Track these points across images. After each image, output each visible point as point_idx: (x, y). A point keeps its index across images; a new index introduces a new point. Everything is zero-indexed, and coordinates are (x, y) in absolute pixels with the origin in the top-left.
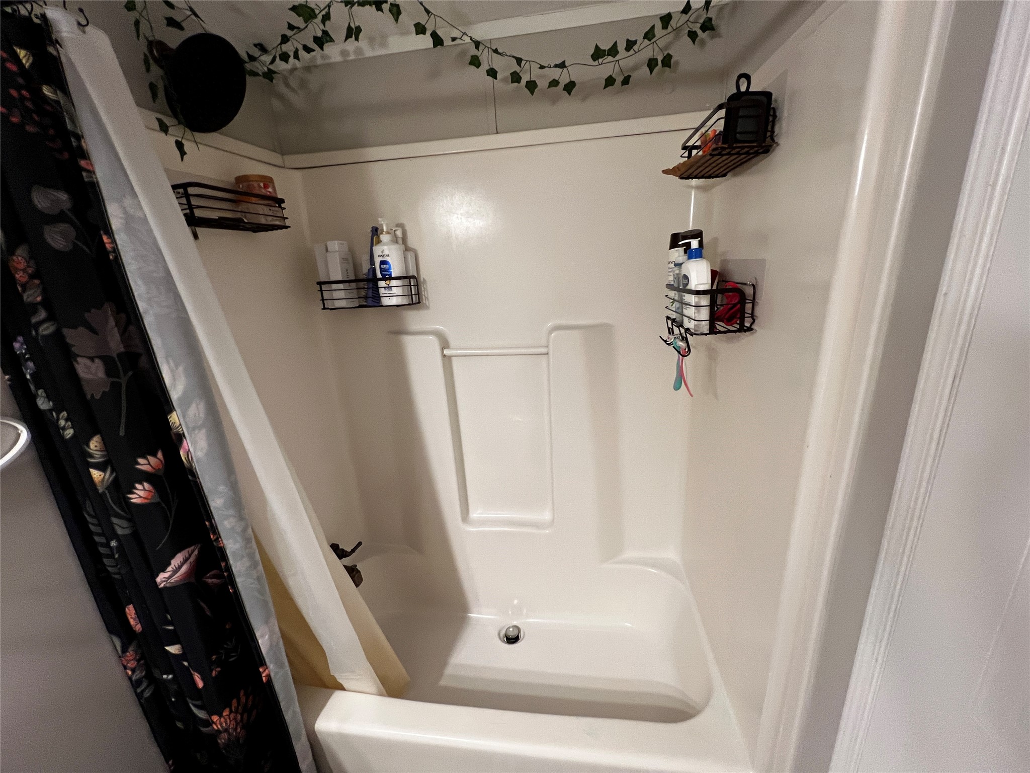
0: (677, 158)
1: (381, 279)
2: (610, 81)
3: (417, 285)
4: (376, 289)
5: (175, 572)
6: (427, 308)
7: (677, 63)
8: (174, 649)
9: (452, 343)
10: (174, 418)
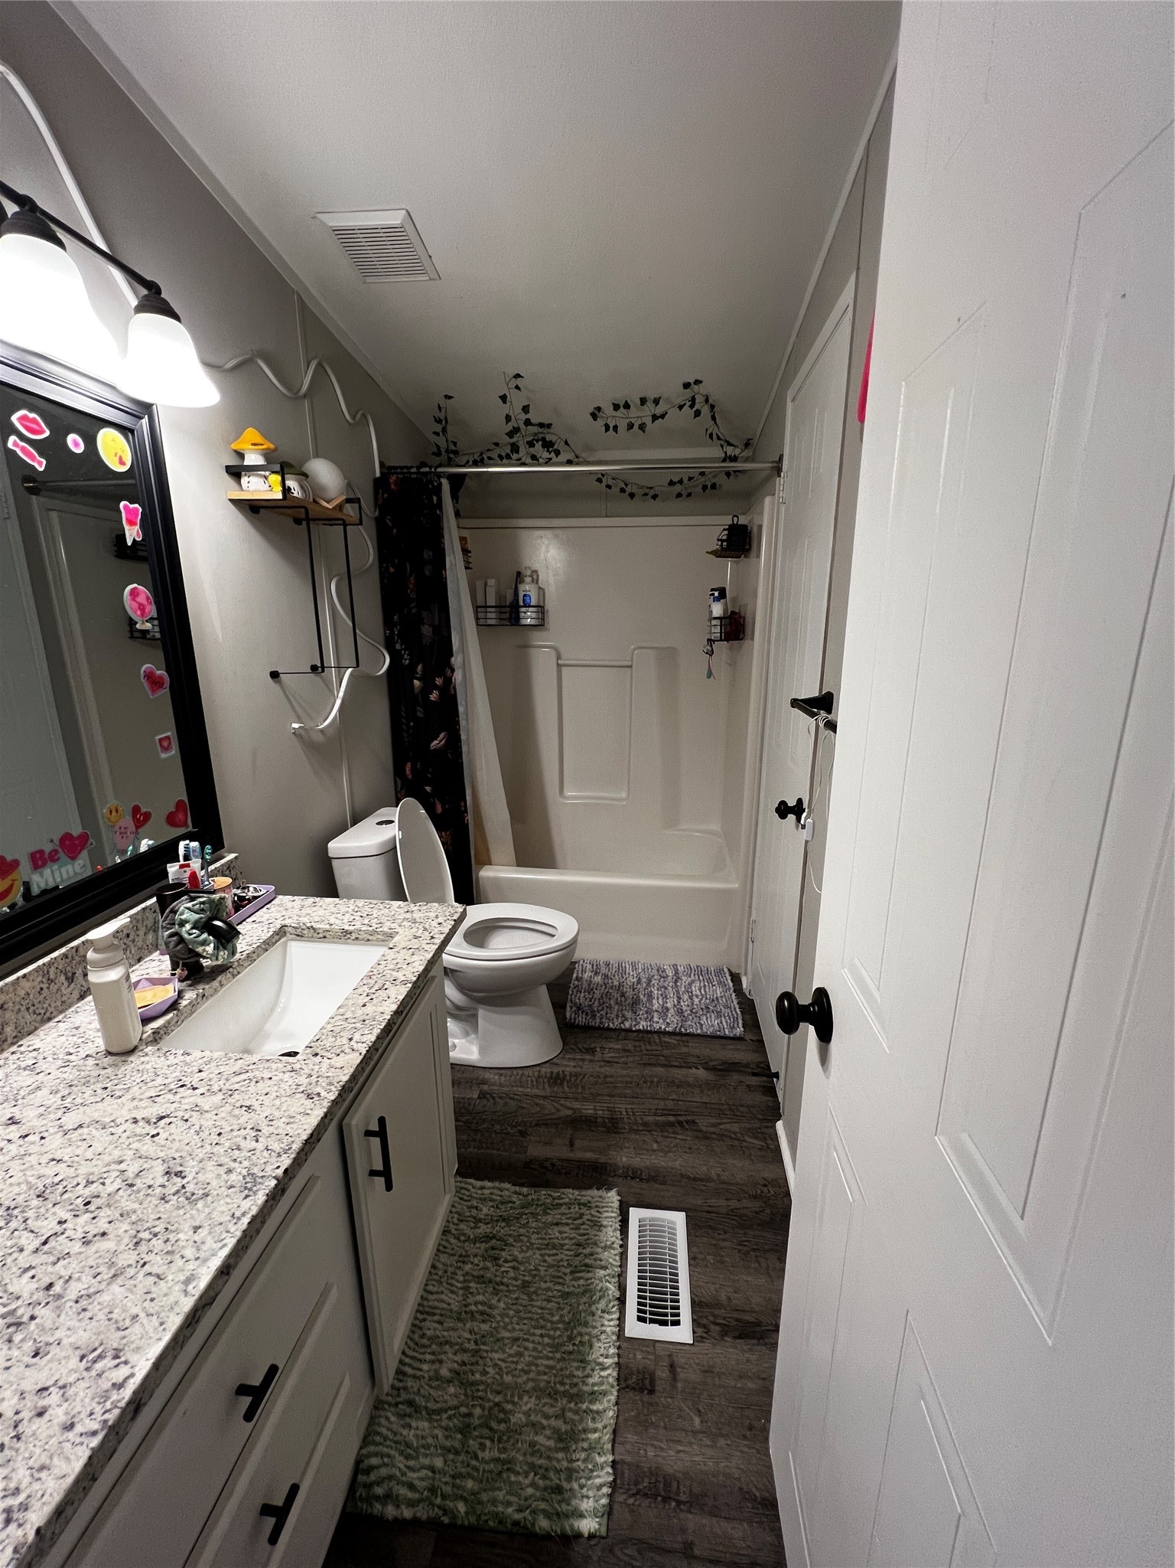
0: (715, 546)
1: (522, 607)
2: (679, 495)
3: (543, 613)
4: (518, 613)
5: (440, 741)
6: (548, 630)
7: (720, 486)
8: (428, 789)
9: (562, 657)
10: (453, 660)
